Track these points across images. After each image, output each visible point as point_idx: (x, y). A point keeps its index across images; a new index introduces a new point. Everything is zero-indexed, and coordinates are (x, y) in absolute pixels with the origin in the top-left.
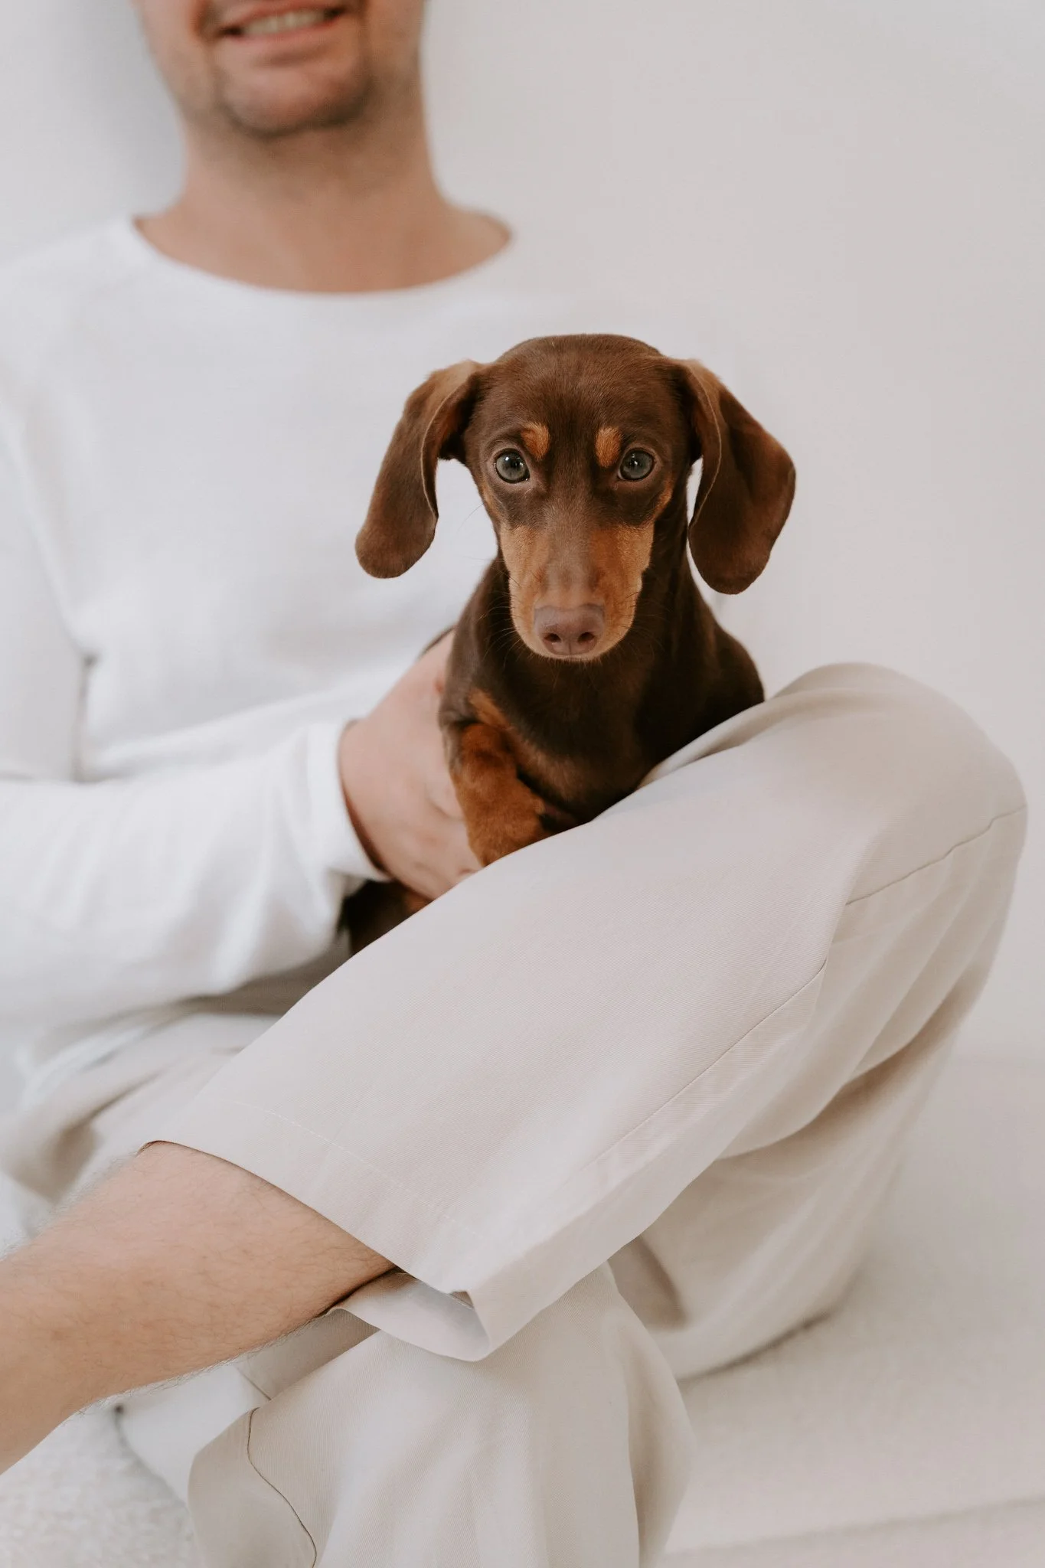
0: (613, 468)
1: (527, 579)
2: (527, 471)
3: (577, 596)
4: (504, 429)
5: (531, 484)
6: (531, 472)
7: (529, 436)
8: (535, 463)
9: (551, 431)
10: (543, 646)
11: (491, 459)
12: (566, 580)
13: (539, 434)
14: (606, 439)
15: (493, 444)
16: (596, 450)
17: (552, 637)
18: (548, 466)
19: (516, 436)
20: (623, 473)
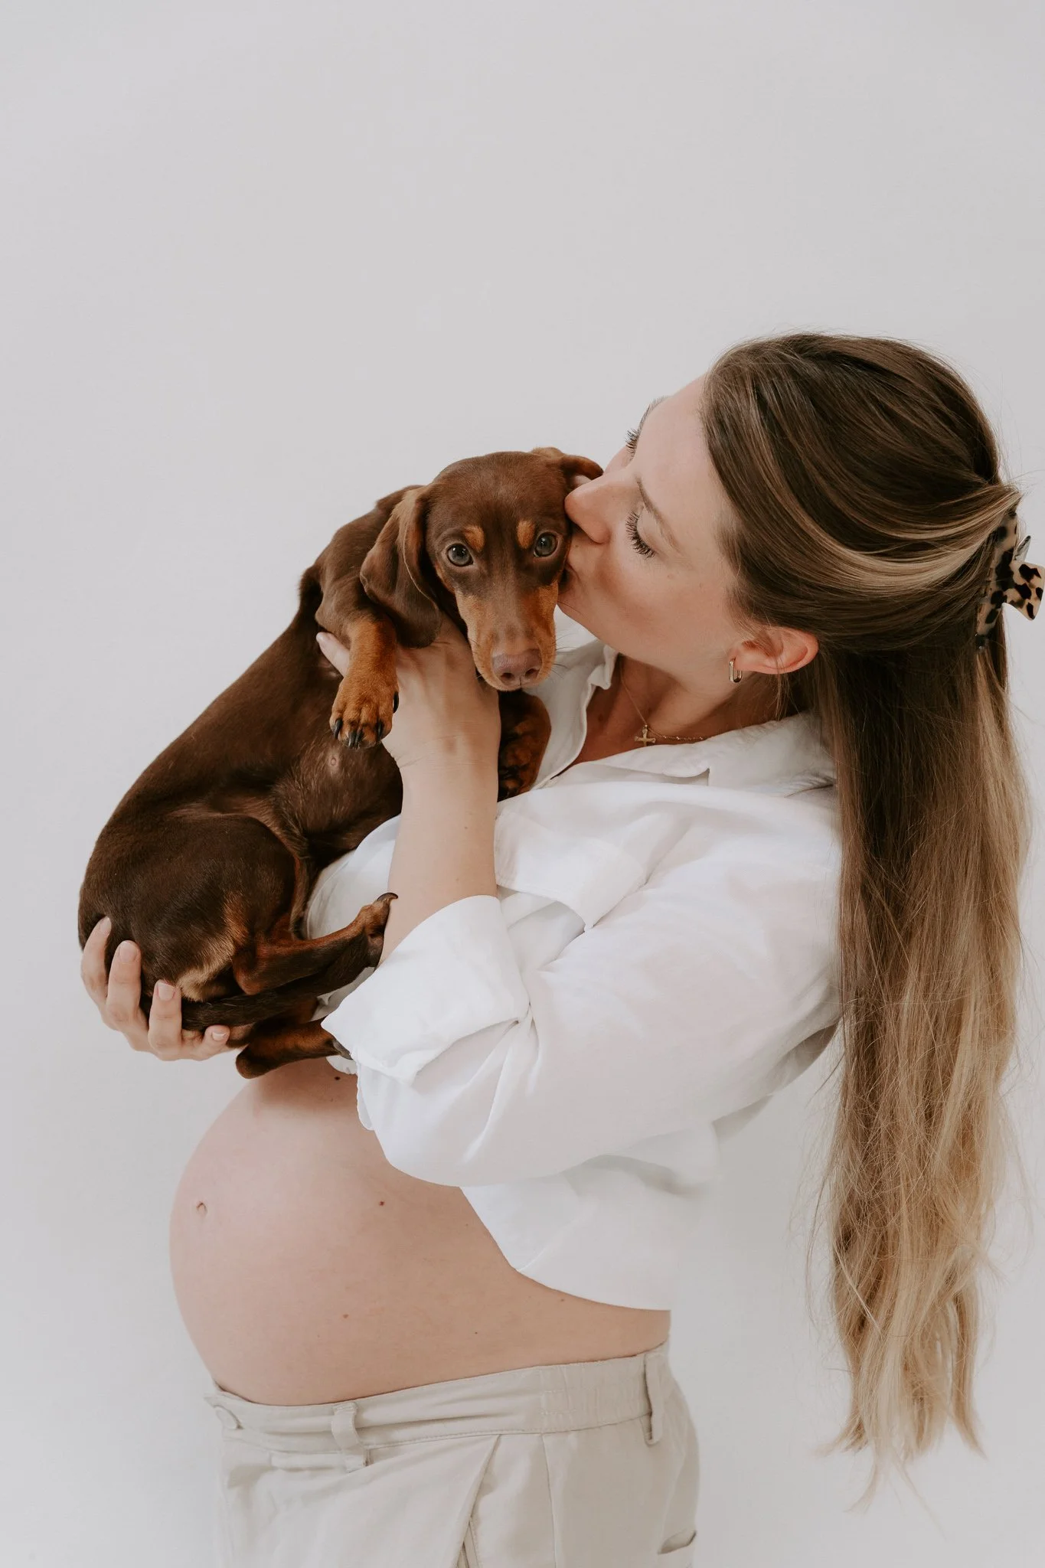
0: (530, 549)
1: (483, 638)
2: (471, 558)
3: (521, 645)
4: (449, 530)
5: (474, 567)
6: (474, 559)
7: (468, 535)
8: (477, 554)
9: (485, 530)
10: (501, 683)
11: (445, 551)
12: (511, 633)
13: (476, 534)
14: (524, 528)
15: (445, 540)
16: (518, 538)
17: (507, 676)
18: (486, 554)
19: (460, 535)
20: (537, 552)
